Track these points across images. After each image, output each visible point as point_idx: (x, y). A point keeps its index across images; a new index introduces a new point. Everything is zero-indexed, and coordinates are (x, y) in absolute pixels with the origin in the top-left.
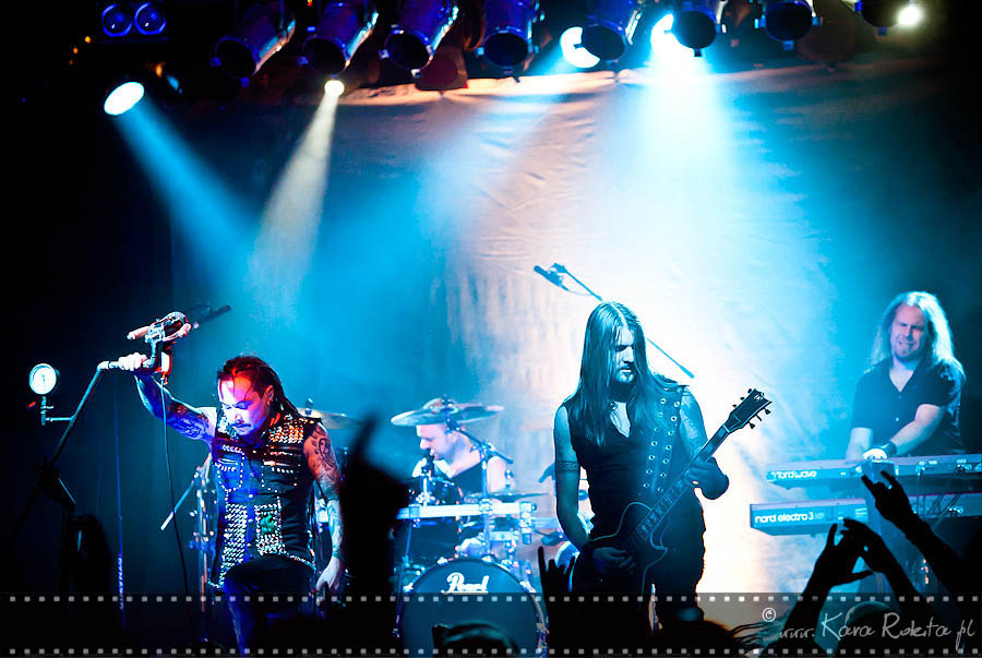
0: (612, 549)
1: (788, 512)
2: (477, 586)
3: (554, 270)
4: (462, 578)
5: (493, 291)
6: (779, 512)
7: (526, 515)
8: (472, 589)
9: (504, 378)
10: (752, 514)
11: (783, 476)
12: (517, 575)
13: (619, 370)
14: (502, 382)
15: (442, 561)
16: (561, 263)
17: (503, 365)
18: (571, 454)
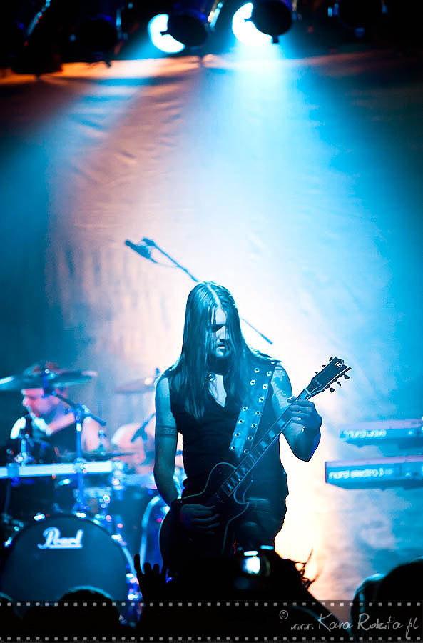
0: (200, 506)
1: (362, 468)
2: (72, 540)
3: (143, 244)
4: (57, 532)
5: (88, 262)
6: (351, 469)
7: (117, 473)
8: (67, 543)
9: (99, 344)
10: (327, 471)
11: (355, 435)
12: (110, 530)
13: (216, 347)
14: (97, 347)
15: (39, 517)
16: (150, 238)
17: (98, 332)
18: (170, 420)
